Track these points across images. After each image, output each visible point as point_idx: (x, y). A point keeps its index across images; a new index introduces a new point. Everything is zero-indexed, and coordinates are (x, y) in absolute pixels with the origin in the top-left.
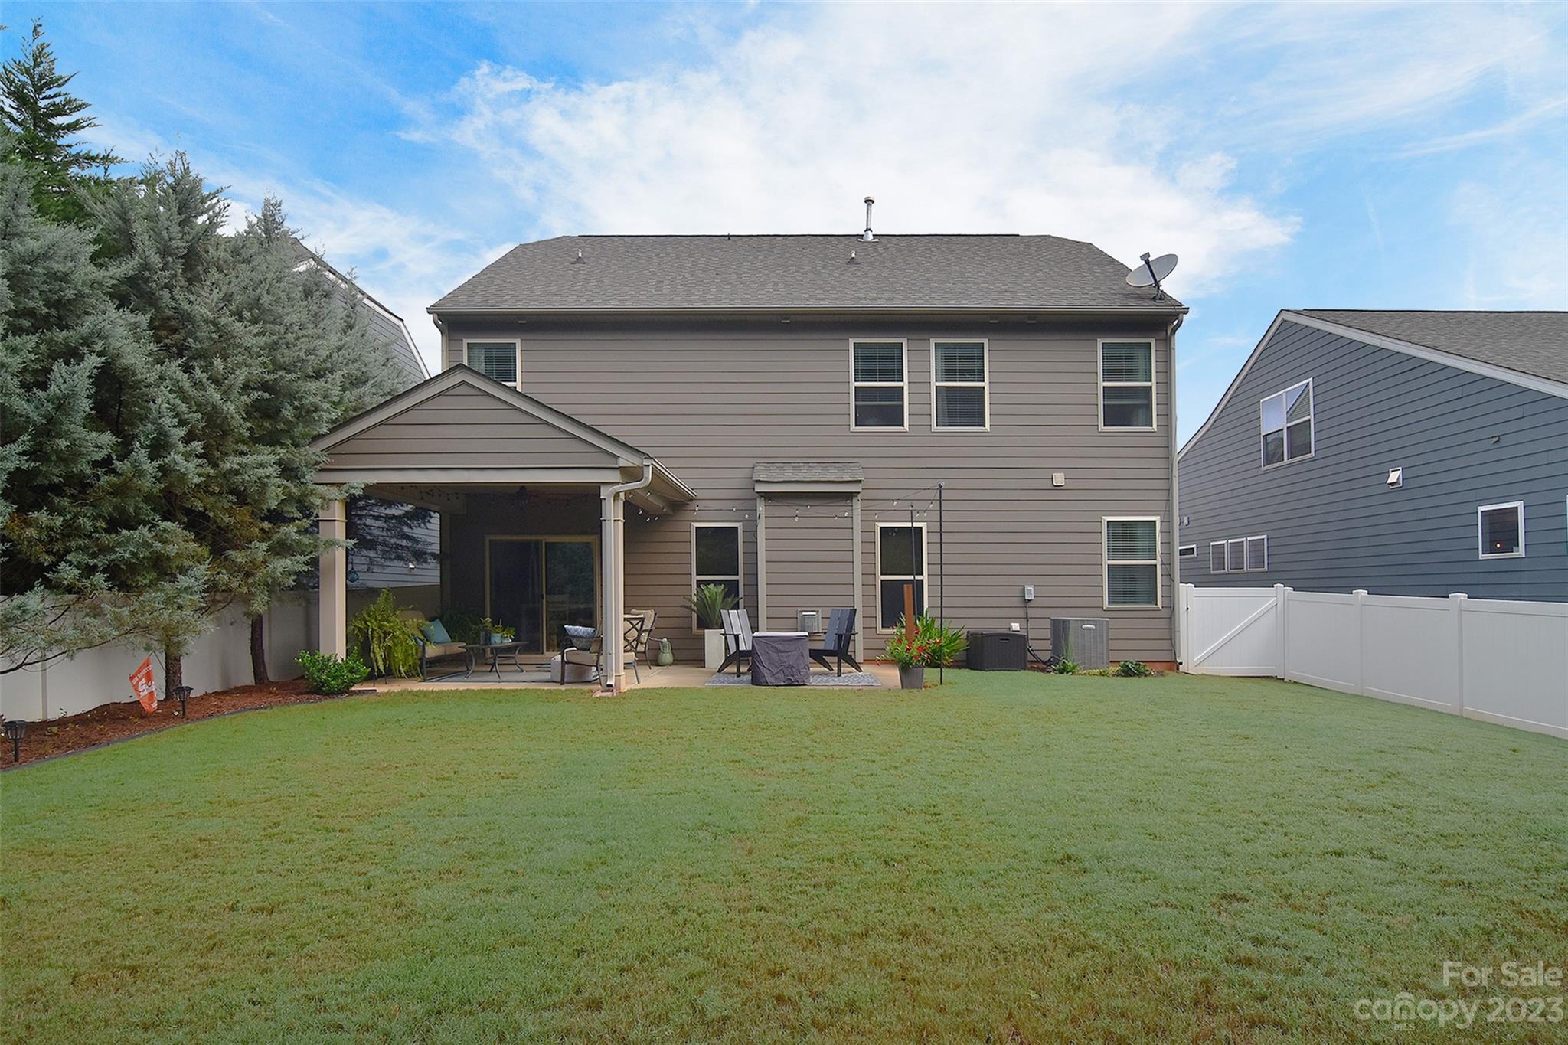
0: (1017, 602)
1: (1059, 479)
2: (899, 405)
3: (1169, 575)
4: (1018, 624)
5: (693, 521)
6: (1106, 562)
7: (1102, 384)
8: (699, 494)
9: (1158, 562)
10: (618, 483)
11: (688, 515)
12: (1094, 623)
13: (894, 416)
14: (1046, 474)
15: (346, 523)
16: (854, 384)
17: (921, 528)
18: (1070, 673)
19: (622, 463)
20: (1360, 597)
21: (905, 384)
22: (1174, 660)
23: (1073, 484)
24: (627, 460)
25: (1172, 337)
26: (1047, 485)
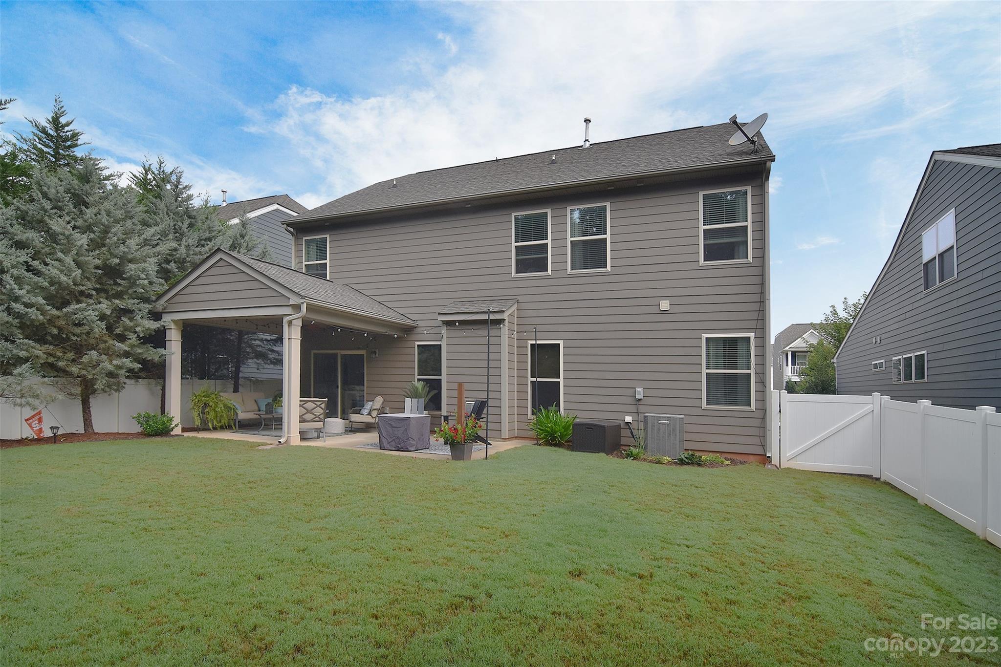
0: (630, 400)
1: (665, 305)
2: (545, 257)
3: (762, 382)
4: (631, 417)
5: (416, 341)
6: (705, 371)
7: (702, 227)
8: (420, 324)
9: (752, 372)
10: (292, 315)
11: (414, 337)
12: (669, 419)
13: (541, 265)
14: (653, 301)
15: (182, 342)
16: (514, 244)
17: (559, 344)
18: (633, 458)
19: (291, 302)
20: (922, 407)
21: (549, 241)
22: (763, 453)
23: (676, 309)
24: (294, 300)
25: (766, 183)
26: (654, 310)
